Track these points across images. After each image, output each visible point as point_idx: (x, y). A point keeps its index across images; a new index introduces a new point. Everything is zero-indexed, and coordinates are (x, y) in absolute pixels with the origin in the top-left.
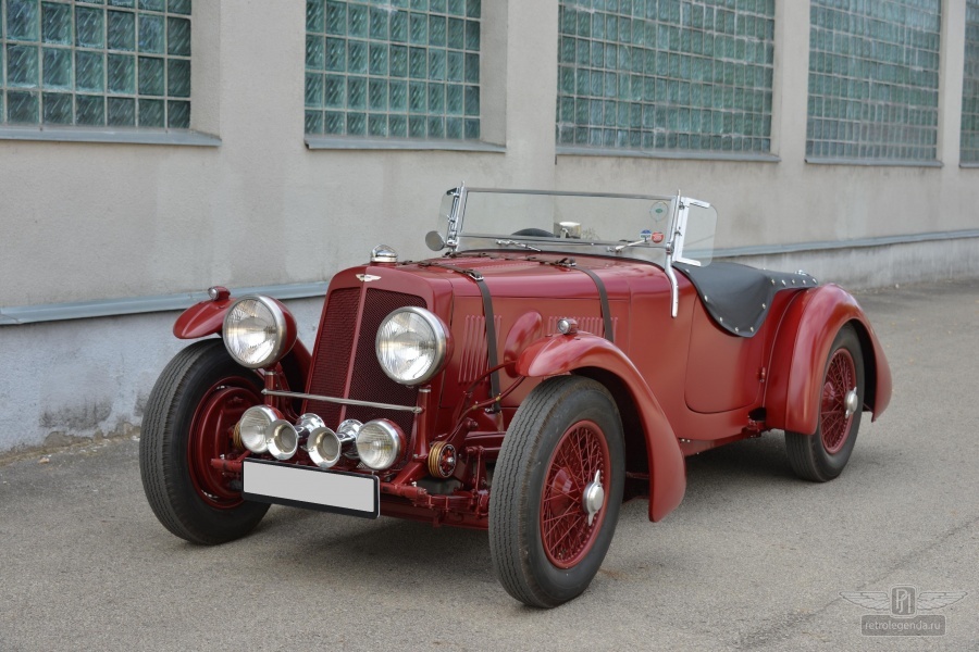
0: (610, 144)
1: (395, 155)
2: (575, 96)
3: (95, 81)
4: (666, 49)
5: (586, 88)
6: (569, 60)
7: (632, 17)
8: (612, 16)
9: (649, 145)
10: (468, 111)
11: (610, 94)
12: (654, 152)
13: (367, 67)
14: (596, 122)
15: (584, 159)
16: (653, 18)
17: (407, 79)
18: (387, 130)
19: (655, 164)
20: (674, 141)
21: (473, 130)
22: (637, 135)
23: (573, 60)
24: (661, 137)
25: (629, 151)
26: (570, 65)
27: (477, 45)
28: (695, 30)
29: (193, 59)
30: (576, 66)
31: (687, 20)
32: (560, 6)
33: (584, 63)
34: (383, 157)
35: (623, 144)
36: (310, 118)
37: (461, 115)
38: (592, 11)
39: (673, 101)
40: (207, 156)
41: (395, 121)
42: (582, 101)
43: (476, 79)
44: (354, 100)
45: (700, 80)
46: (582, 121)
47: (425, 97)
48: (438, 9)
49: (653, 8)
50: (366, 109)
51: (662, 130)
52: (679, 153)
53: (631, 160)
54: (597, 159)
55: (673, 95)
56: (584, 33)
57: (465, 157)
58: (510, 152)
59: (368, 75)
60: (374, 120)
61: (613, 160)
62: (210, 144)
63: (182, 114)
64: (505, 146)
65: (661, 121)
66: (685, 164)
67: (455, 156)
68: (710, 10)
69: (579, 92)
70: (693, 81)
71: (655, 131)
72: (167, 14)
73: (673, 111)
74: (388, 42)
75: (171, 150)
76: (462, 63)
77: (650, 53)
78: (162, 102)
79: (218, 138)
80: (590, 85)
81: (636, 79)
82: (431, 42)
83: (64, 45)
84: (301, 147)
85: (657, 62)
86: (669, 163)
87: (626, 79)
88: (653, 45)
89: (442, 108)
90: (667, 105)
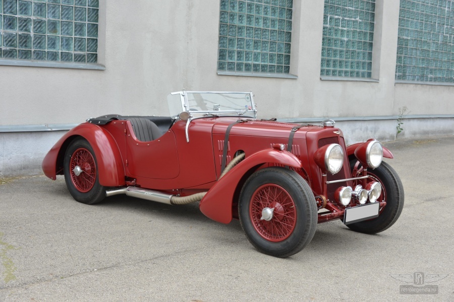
0: (413, 80)
1: (345, 82)
2: (402, 65)
3: (266, 60)
4: (434, 50)
5: (406, 62)
6: (401, 54)
7: (423, 40)
8: (416, 40)
9: (427, 80)
10: (368, 69)
11: (414, 64)
12: (428, 83)
13: (338, 56)
14: (409, 73)
15: (404, 85)
16: (430, 40)
17: (350, 60)
18: (343, 75)
19: (428, 87)
20: (436, 79)
21: (369, 75)
22: (423, 77)
23: (402, 54)
24: (431, 78)
25: (420, 82)
26: (401, 55)
27: (372, 50)
28: (445, 43)
29: (291, 54)
30: (403, 55)
31: (442, 40)
32: (398, 37)
33: (406, 54)
34: (342, 83)
35: (418, 80)
36: (322, 71)
37: (366, 70)
38: (409, 38)
39: (436, 66)
40: (294, 81)
41: (346, 72)
42: (405, 66)
43: (371, 59)
44: (334, 66)
45: (446, 59)
46: (404, 73)
47: (355, 65)
48: (360, 39)
49: (430, 37)
50: (338, 69)
51: (432, 76)
52: (437, 83)
53: (420, 85)
54: (409, 85)
55: (436, 64)
56: (407, 45)
57: (366, 83)
58: (380, 82)
59: (338, 59)
60: (340, 72)
61: (414, 85)
62: (295, 78)
63: (287, 70)
64: (379, 80)
65: (431, 73)
66: (439, 87)
67: (363, 83)
68: (450, 37)
69: (404, 64)
70: (443, 60)
71: (429, 76)
72: (285, 42)
73: (435, 70)
74: (345, 49)
75: (285, 80)
76: (367, 55)
77: (429, 51)
78: (282, 66)
79: (297, 76)
80: (408, 61)
81: (423, 60)
82: (358, 49)
83: (259, 51)
84: (319, 79)
85: (431, 54)
86: (433, 87)
87: (420, 60)
88: (430, 48)
89: (360, 68)
90: (433, 68)
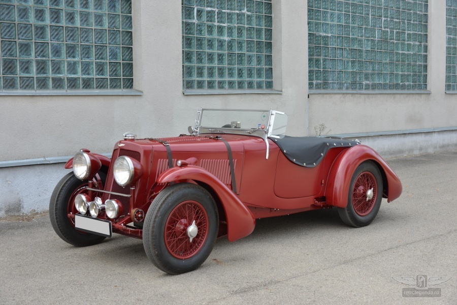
0: (340, 88)
1: (226, 96)
2: (322, 70)
3: (91, 72)
4: (369, 49)
5: (327, 66)
6: (318, 56)
7: (350, 37)
8: (340, 37)
9: (360, 89)
10: (267, 77)
11: (339, 69)
12: (363, 91)
13: (216, 62)
14: (333, 80)
15: (325, 95)
16: (362, 36)
17: (236, 66)
18: (227, 86)
19: (363, 96)
20: (374, 87)
21: (270, 85)
22: (354, 85)
23: (320, 55)
24: (367, 85)
25: (350, 91)
26: (319, 57)
27: (271, 51)
28: (385, 41)
29: (134, 62)
30: (322, 58)
31: (380, 36)
33: (326, 56)
34: (221, 97)
35: (347, 88)
36: (190, 83)
37: (263, 79)
38: (330, 35)
39: (373, 70)
40: (137, 99)
41: (231, 84)
42: (325, 72)
43: (271, 64)
44: (211, 75)
45: (388, 61)
46: (325, 79)
47: (245, 73)
48: (251, 38)
49: (361, 32)
50: (216, 79)
51: (368, 82)
52: (377, 91)
53: (350, 95)
54: (332, 95)
55: (373, 67)
56: (327, 44)
57: (261, 96)
58: (284, 94)
59: (217, 65)
60: (220, 83)
61: (341, 95)
62: (139, 95)
63: (129, 83)
64: (282, 91)
65: (367, 79)
66: (379, 96)
67: (257, 96)
68: (392, 32)
69: (323, 68)
70: (384, 61)
71: (364, 83)
72: (121, 46)
73: (373, 74)
74: (226, 52)
75: (120, 97)
76: (263, 59)
77: (360, 51)
78: (121, 79)
79: (142, 92)
80: (329, 65)
81: (353, 62)
82: (248, 51)
83: (76, 59)
84: (181, 95)
85: (364, 54)
86: (370, 96)
87: (348, 62)
88: (362, 47)
89: (254, 77)
90: (370, 72)
